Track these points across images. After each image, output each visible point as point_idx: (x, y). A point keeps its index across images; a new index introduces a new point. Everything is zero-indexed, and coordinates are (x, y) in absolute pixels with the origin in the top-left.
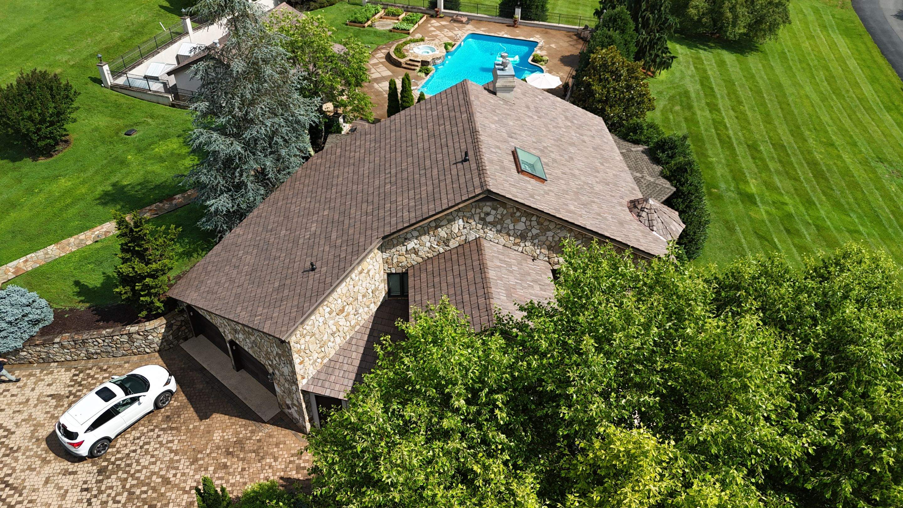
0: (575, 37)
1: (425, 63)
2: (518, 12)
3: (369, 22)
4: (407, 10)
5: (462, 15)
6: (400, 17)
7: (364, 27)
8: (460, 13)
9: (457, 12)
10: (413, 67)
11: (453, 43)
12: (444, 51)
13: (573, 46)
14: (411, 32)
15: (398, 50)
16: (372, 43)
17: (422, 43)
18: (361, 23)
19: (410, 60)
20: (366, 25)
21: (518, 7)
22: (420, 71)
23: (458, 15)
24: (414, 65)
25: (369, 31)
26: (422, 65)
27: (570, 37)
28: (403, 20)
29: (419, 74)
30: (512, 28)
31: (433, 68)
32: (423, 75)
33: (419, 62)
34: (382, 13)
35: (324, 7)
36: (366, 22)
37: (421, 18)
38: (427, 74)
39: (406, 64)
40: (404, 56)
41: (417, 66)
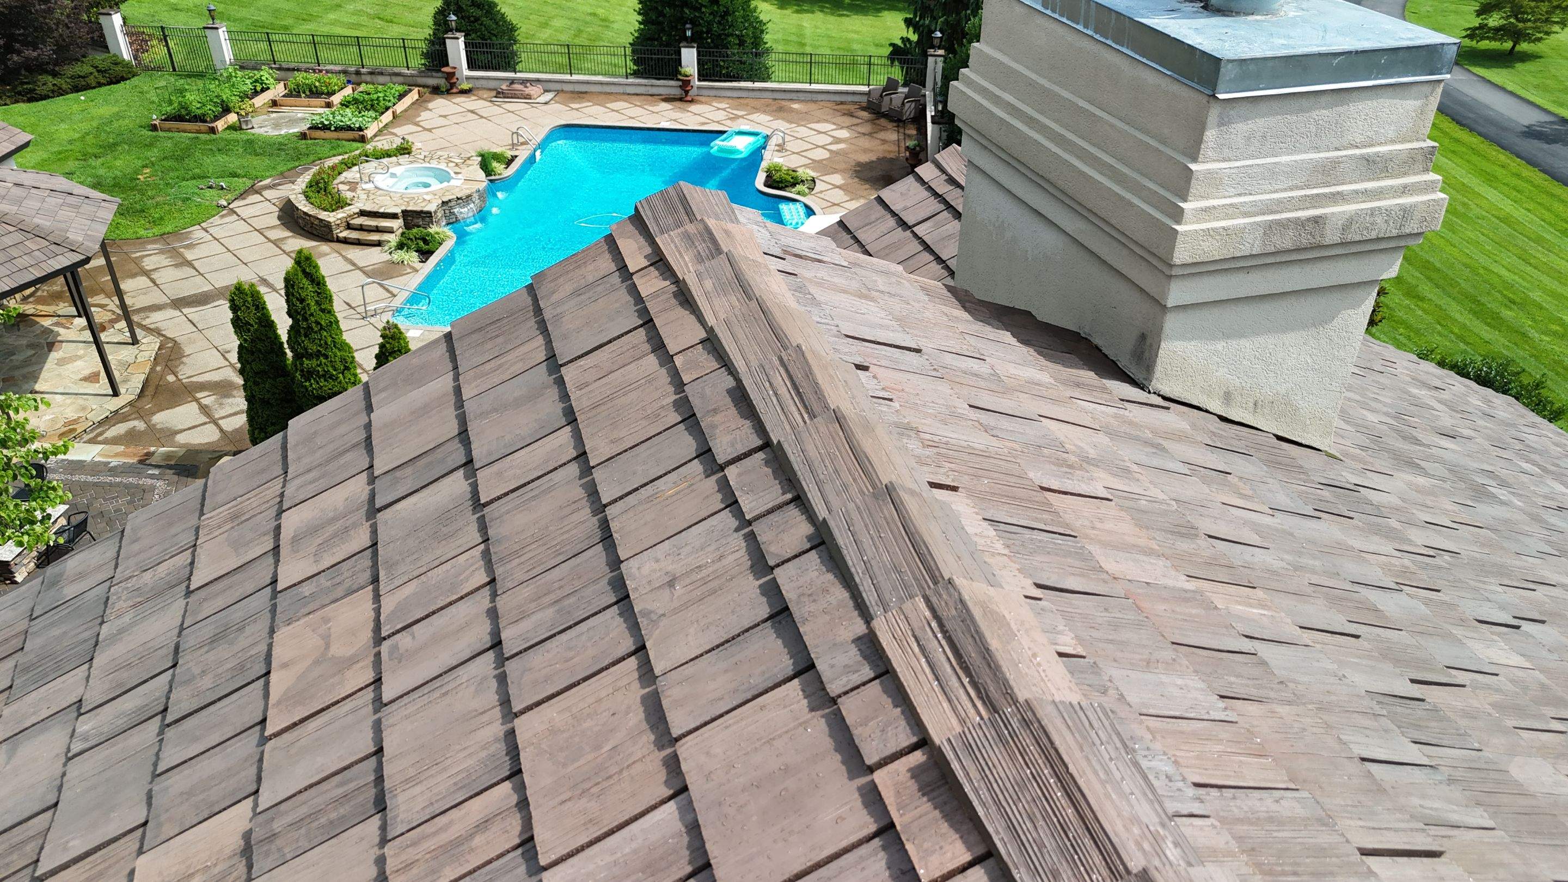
0: (865, 114)
1: (414, 219)
2: (689, 58)
3: (232, 118)
4: (354, 77)
5: (524, 82)
6: (336, 99)
7: (213, 131)
8: (519, 75)
9: (511, 75)
10: (375, 237)
11: (509, 154)
12: (481, 175)
13: (870, 134)
14: (369, 133)
15: (319, 187)
16: (235, 175)
17: (404, 159)
18: (201, 119)
19: (363, 213)
20: (220, 125)
21: (689, 42)
22: (401, 246)
23: (512, 81)
24: (378, 230)
25: (228, 142)
26: (408, 226)
27: (851, 115)
28: (345, 104)
29: (399, 255)
30: (678, 104)
31: (447, 231)
32: (412, 257)
33: (394, 216)
34: (278, 91)
35: (88, 87)
36: (217, 118)
37: (401, 96)
38: (425, 254)
39: (349, 227)
40: (340, 203)
41: (391, 231)
